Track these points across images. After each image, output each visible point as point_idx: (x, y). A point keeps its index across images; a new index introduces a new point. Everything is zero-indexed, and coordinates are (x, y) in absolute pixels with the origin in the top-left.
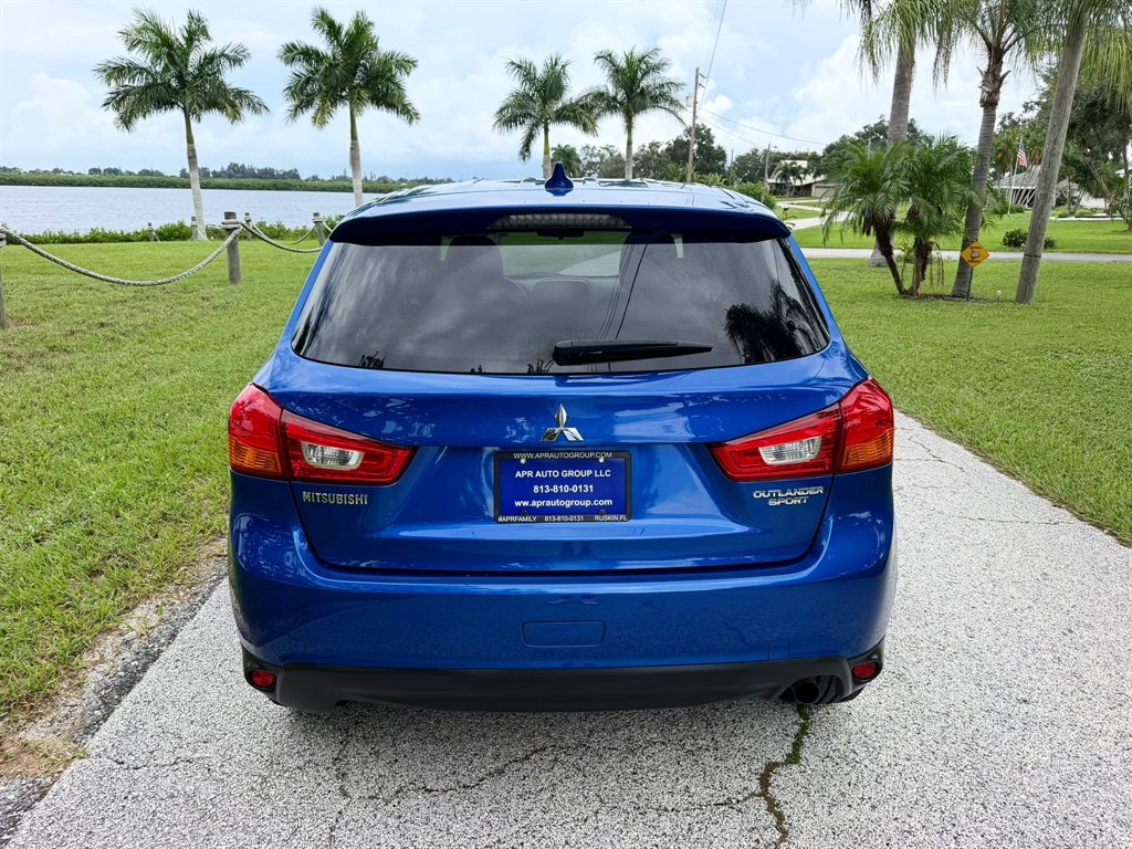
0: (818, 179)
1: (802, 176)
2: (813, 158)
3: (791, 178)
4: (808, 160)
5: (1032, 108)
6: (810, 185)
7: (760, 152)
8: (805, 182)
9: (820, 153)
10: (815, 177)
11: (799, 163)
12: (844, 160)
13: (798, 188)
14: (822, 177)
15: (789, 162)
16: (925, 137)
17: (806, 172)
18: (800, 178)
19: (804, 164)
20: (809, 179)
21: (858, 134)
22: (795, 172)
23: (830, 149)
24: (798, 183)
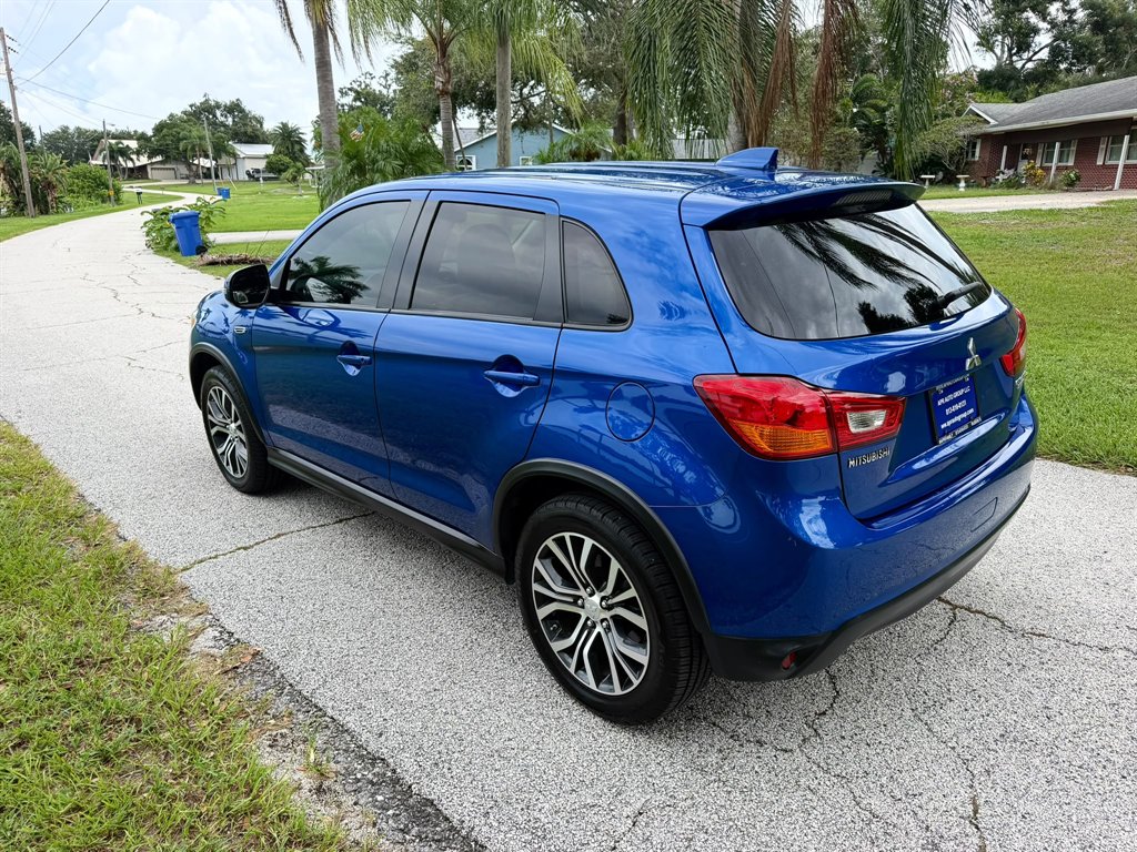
0: (154, 160)
1: (134, 157)
2: (142, 137)
3: (120, 159)
4: (138, 139)
5: (346, 94)
6: (144, 167)
7: (72, 129)
8: (138, 164)
9: (150, 133)
10: (149, 158)
11: (126, 142)
12: (179, 140)
13: (131, 170)
14: (159, 158)
15: (113, 141)
16: (255, 118)
17: (138, 153)
18: (132, 160)
19: (133, 144)
20: (144, 160)
21: (185, 113)
22: (125, 152)
23: (159, 128)
24: (130, 165)
